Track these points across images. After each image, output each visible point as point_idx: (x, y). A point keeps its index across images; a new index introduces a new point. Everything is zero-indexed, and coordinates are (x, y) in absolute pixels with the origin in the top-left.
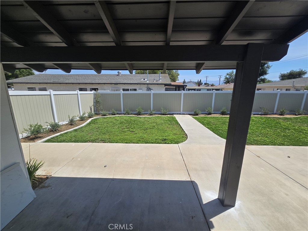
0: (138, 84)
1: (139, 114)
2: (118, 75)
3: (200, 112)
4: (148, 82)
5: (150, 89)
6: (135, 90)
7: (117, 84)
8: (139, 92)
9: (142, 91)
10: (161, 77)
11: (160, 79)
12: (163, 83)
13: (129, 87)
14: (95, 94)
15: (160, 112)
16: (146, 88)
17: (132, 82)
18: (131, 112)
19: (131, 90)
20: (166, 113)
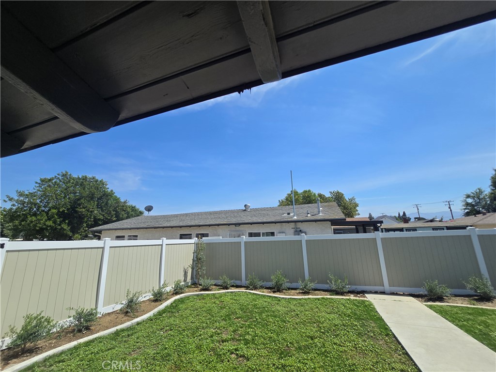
0: (275, 223)
1: (277, 289)
2: (245, 210)
3: (449, 291)
4: (295, 217)
5: (300, 231)
6: (273, 234)
7: (239, 224)
8: (278, 237)
9: (286, 236)
10: (321, 209)
11: (319, 212)
12: (327, 217)
13: (262, 229)
14: (197, 244)
15: (326, 286)
16: (293, 231)
17: (265, 220)
18: (260, 283)
19: (263, 234)
20: (345, 290)
